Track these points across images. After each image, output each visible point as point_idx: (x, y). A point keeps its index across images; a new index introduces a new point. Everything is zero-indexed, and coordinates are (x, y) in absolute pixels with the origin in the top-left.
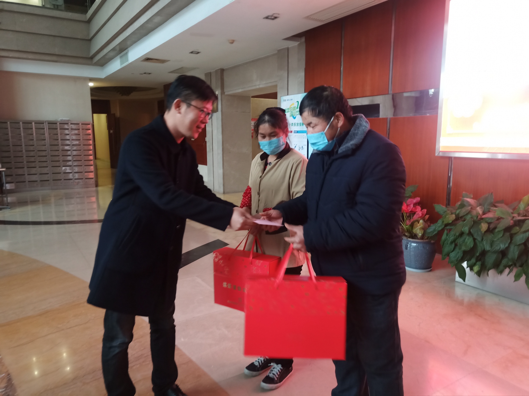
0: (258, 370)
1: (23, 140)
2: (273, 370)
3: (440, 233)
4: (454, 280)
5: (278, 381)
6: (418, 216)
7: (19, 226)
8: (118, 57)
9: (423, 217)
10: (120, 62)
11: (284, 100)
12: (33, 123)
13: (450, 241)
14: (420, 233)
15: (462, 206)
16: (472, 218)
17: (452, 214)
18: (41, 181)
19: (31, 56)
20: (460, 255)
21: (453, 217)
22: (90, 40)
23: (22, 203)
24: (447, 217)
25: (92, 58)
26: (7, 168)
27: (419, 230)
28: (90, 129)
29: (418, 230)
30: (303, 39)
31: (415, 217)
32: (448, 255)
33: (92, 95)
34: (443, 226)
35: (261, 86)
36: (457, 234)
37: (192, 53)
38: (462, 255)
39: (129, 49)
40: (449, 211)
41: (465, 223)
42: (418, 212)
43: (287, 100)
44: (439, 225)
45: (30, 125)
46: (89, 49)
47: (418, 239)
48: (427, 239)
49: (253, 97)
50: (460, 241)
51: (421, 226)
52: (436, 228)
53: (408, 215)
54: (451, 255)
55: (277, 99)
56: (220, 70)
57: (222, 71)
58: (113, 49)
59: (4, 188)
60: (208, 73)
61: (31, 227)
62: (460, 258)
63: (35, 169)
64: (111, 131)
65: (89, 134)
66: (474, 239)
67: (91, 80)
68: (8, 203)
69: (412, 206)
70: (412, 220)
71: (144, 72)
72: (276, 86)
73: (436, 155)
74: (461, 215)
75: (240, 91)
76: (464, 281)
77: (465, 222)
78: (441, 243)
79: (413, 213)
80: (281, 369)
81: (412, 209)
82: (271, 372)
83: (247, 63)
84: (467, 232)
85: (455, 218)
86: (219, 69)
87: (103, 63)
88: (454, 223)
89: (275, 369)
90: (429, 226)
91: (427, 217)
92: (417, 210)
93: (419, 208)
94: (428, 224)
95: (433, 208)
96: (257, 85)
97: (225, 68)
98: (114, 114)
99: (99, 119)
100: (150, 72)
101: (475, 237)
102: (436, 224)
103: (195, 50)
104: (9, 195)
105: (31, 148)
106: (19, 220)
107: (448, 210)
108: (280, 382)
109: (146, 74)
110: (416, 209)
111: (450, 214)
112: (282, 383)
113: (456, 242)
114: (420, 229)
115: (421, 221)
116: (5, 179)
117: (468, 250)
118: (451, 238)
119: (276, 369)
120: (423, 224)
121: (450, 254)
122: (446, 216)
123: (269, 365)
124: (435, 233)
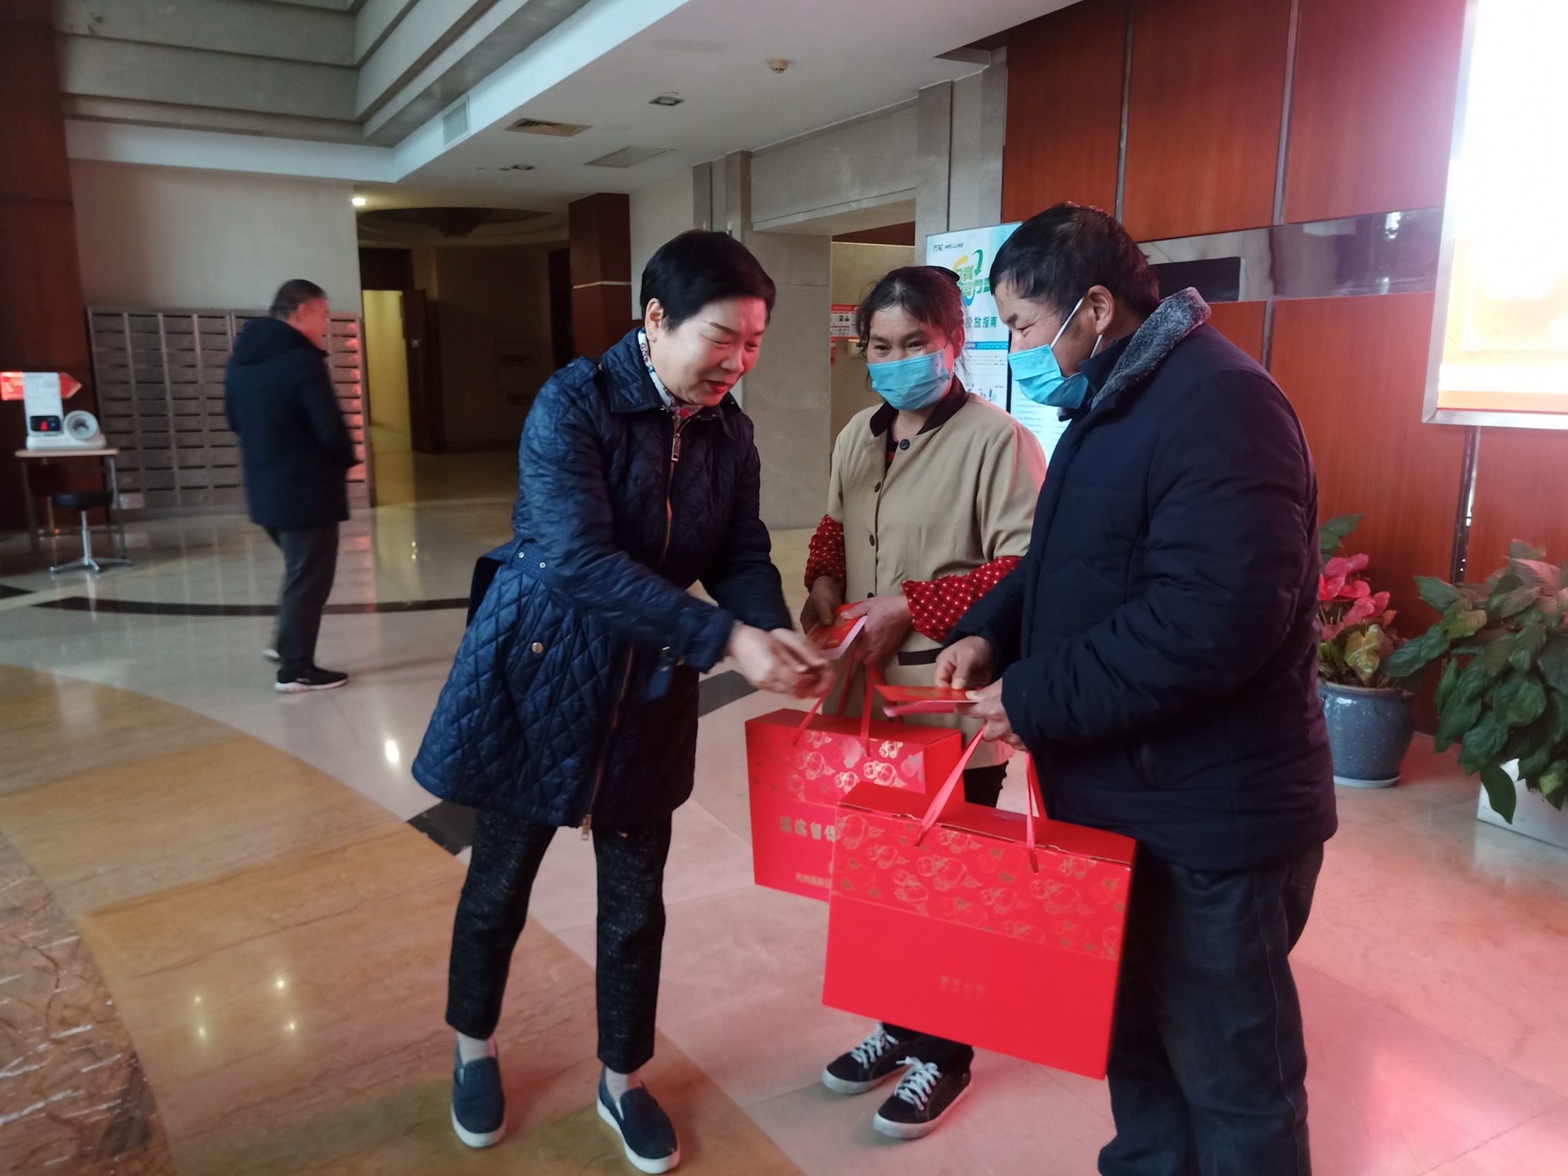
0: (865, 1079)
1: (166, 366)
2: (912, 1078)
3: (1433, 669)
4: (1471, 815)
5: (928, 1115)
6: (1361, 613)
7: (156, 618)
8: (439, 117)
9: (1376, 618)
10: (445, 132)
11: (935, 247)
12: (195, 317)
13: (1468, 693)
14: (1367, 666)
15: (1511, 583)
16: (1542, 622)
17: (1475, 608)
18: (217, 487)
19: (187, 118)
20: (1500, 737)
21: (1480, 617)
22: (357, 68)
23: (165, 550)
24: (1460, 616)
25: (362, 122)
26: (122, 449)
27: (1364, 657)
28: (354, 336)
29: (1362, 657)
30: (1002, 55)
31: (1354, 616)
32: (1458, 737)
33: (361, 234)
34: (1445, 647)
35: (865, 204)
36: (1493, 673)
37: (657, 102)
38: (1505, 738)
39: (471, 92)
40: (1467, 600)
41: (1519, 639)
42: (1364, 601)
43: (947, 247)
44: (1432, 642)
45: (185, 321)
46: (353, 98)
47: (1360, 684)
48: (1389, 685)
49: (838, 238)
50: (1500, 694)
51: (1372, 645)
52: (1419, 652)
53: (1327, 609)
54: (1470, 739)
55: (914, 245)
56: (739, 157)
57: (747, 157)
58: (426, 94)
59: (114, 506)
60: (703, 164)
61: (190, 622)
62: (1497, 749)
63: (199, 451)
64: (415, 343)
65: (351, 350)
66: (1549, 691)
67: (361, 187)
68: (125, 550)
69: (1342, 580)
70: (1342, 626)
71: (514, 164)
72: (911, 203)
73: (1425, 420)
74: (1505, 613)
75: (800, 218)
76: (1509, 819)
77: (1518, 636)
78: (1437, 699)
79: (1346, 603)
80: (934, 1077)
81: (1342, 590)
82: (906, 1085)
83: (821, 134)
84: (1526, 665)
85: (1487, 622)
86: (737, 153)
87: (392, 138)
88: (1481, 637)
89: (917, 1078)
90: (1396, 646)
91: (1390, 615)
92: (1359, 594)
93: (1363, 589)
94: (1391, 638)
95: (1415, 590)
96: (853, 202)
97: (753, 151)
98: (424, 292)
99: (380, 305)
100: (530, 164)
101: (1552, 683)
102: (1423, 641)
103: (667, 95)
104: (127, 527)
105: (190, 390)
106: (155, 599)
107: (1464, 596)
108: (934, 1116)
109: (519, 168)
110: (1355, 590)
111: (1471, 607)
112: (938, 1119)
113: (1487, 699)
114: (1369, 653)
115: (1373, 629)
116: (118, 482)
117: (1528, 723)
118: (1472, 685)
119: (921, 1076)
120: (1378, 637)
121: (1467, 734)
122: (1454, 617)
123: (899, 1062)
124: (1417, 666)
